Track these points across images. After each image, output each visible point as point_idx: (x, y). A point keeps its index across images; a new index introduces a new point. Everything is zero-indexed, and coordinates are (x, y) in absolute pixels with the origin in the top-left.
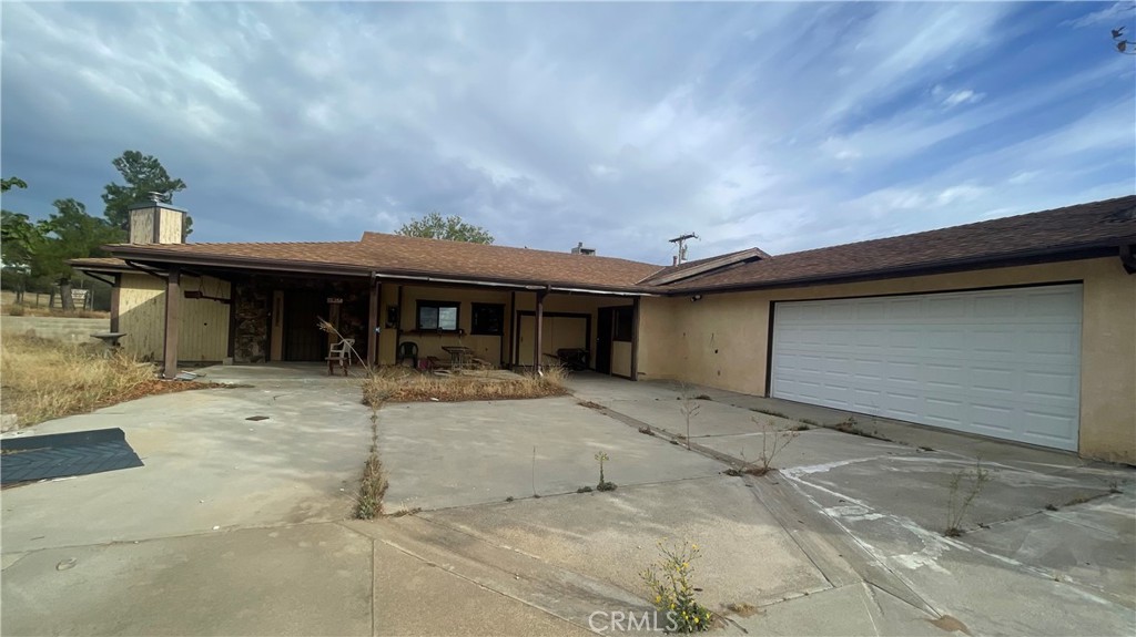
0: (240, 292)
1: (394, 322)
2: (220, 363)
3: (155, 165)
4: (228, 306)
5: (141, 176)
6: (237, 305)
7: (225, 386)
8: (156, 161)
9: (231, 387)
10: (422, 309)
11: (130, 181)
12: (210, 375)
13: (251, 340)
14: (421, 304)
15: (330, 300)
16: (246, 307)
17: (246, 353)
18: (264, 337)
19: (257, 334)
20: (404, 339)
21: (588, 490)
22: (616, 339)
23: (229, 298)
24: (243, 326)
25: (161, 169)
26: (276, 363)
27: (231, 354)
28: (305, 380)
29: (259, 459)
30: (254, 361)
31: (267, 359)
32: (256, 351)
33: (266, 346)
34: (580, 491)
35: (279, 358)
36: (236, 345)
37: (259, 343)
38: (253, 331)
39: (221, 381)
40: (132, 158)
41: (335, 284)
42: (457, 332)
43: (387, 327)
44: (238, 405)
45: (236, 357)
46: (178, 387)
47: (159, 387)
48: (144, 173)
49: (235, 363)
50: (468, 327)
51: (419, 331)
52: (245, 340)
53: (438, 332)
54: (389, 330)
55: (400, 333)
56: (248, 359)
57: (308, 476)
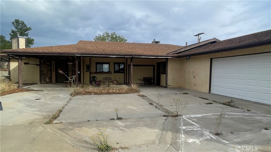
0: (42, 62)
1: (88, 70)
2: (37, 84)
3: (23, 23)
4: (39, 66)
5: (19, 27)
6: (41, 66)
7: (35, 90)
8: (23, 22)
9: (37, 91)
10: (97, 65)
11: (16, 28)
12: (32, 87)
13: (46, 77)
14: (97, 63)
15: (69, 63)
16: (44, 67)
17: (45, 81)
18: (50, 75)
19: (48, 75)
20: (92, 75)
21: (113, 119)
22: (161, 74)
23: (39, 64)
24: (43, 72)
25: (25, 24)
26: (53, 84)
27: (41, 81)
28: (58, 89)
29: (31, 109)
30: (47, 83)
31: (51, 82)
32: (47, 80)
33: (51, 78)
34: (111, 119)
35: (55, 82)
36: (42, 78)
37: (48, 77)
38: (46, 74)
39: (34, 89)
40: (17, 21)
41: (70, 58)
42: (109, 72)
43: (86, 71)
44: (35, 96)
45: (42, 82)
46: (22, 91)
47: (17, 91)
48: (20, 26)
49: (41, 83)
50: (112, 71)
51: (96, 73)
52: (44, 77)
53: (102, 73)
54: (87, 72)
55: (91, 73)
56: (45, 83)
57: (41, 114)
